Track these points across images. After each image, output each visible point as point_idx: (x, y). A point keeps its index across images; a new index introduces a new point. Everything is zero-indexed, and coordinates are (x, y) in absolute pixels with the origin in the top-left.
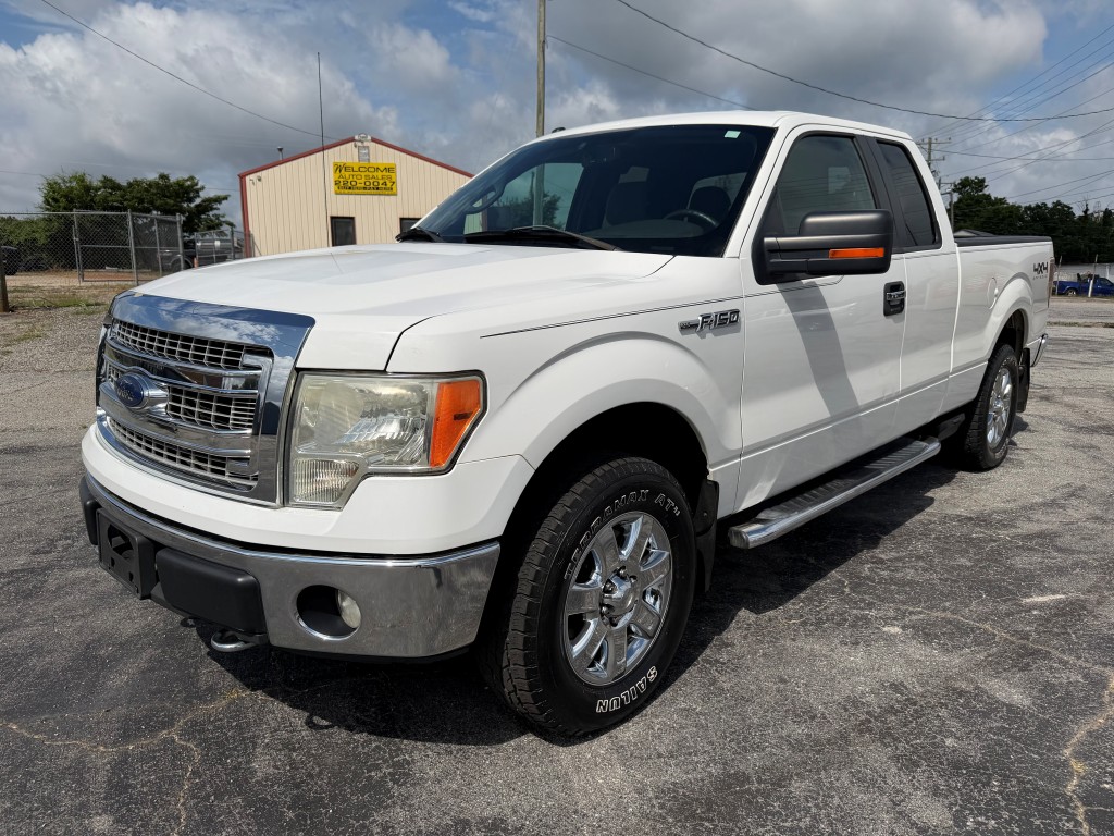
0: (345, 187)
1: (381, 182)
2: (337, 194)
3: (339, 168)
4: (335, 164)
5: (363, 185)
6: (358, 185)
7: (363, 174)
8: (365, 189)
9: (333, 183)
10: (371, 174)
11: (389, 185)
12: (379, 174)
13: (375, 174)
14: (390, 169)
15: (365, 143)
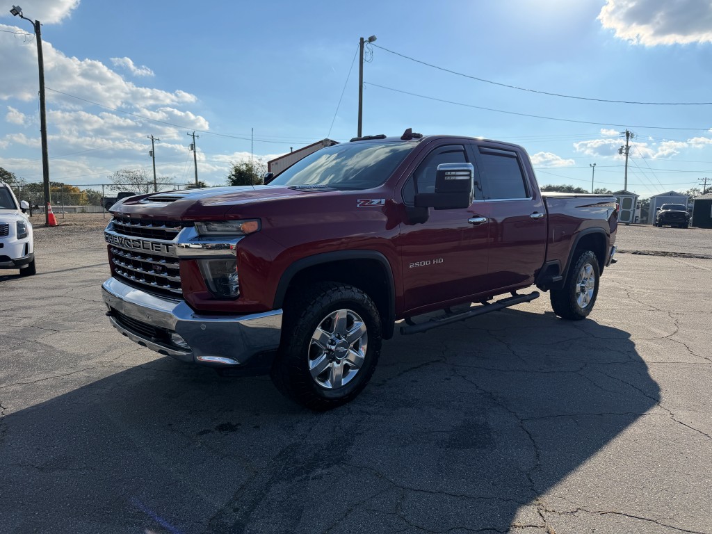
15: (328, 143)
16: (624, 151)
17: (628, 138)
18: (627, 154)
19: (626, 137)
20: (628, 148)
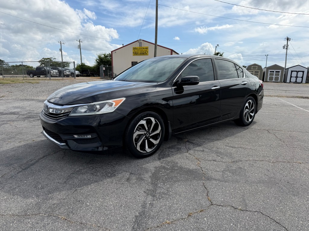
0: (135, 54)
1: (144, 52)
2: (133, 55)
3: (134, 49)
4: (133, 48)
5: (140, 53)
6: (139, 53)
7: (140, 50)
8: (140, 54)
9: (132, 53)
10: (142, 50)
11: (146, 52)
12: (144, 50)
13: (143, 50)
14: (147, 48)
15: (141, 42)
16: (286, 47)
17: (288, 41)
18: (287, 49)
19: (287, 41)
20: (287, 46)
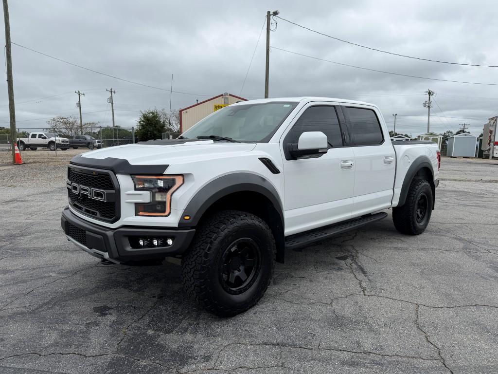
4: (215, 106)
15: (227, 97)
16: (427, 105)
18: (429, 107)
20: (430, 103)
